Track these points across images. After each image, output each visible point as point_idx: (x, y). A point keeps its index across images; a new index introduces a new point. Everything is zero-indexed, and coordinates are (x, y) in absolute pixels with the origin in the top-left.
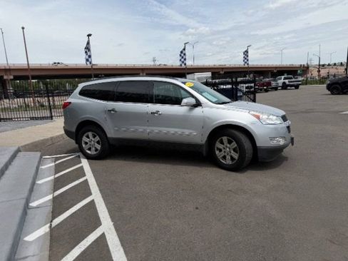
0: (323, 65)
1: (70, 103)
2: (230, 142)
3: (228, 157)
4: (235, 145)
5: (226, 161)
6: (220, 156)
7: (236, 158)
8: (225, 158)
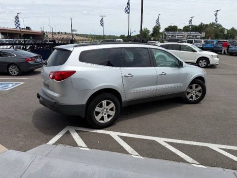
0: (55, 33)
1: (74, 72)
2: (197, 87)
3: (194, 96)
4: (200, 88)
5: (192, 99)
6: (188, 97)
7: (200, 94)
8: (192, 97)
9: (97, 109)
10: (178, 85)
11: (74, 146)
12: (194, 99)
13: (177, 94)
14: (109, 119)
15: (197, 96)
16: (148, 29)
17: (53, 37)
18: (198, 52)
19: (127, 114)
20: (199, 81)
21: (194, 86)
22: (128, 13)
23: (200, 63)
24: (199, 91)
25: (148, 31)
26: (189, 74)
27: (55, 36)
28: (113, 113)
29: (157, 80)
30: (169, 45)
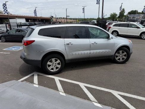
0: (57, 18)
1: (34, 41)
2: (123, 52)
3: (121, 59)
4: (125, 53)
5: (120, 60)
6: (117, 59)
7: (125, 58)
8: (119, 59)
9: (49, 63)
10: (107, 50)
11: (31, 83)
12: (121, 60)
13: (106, 57)
14: (57, 70)
15: (123, 59)
16: (116, 13)
17: (56, 20)
18: (142, 29)
19: (72, 68)
20: (125, 49)
21: (121, 52)
22: (99, 4)
23: (143, 36)
24: (125, 55)
25: (116, 15)
26: (116, 44)
27: (57, 20)
28: (59, 66)
29: (90, 47)
30: (120, 24)
